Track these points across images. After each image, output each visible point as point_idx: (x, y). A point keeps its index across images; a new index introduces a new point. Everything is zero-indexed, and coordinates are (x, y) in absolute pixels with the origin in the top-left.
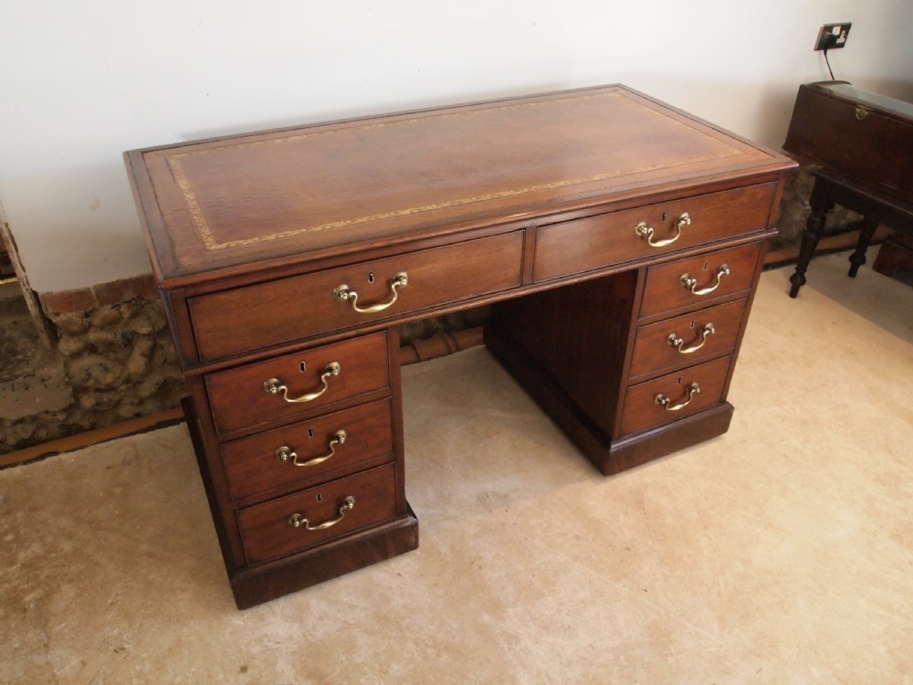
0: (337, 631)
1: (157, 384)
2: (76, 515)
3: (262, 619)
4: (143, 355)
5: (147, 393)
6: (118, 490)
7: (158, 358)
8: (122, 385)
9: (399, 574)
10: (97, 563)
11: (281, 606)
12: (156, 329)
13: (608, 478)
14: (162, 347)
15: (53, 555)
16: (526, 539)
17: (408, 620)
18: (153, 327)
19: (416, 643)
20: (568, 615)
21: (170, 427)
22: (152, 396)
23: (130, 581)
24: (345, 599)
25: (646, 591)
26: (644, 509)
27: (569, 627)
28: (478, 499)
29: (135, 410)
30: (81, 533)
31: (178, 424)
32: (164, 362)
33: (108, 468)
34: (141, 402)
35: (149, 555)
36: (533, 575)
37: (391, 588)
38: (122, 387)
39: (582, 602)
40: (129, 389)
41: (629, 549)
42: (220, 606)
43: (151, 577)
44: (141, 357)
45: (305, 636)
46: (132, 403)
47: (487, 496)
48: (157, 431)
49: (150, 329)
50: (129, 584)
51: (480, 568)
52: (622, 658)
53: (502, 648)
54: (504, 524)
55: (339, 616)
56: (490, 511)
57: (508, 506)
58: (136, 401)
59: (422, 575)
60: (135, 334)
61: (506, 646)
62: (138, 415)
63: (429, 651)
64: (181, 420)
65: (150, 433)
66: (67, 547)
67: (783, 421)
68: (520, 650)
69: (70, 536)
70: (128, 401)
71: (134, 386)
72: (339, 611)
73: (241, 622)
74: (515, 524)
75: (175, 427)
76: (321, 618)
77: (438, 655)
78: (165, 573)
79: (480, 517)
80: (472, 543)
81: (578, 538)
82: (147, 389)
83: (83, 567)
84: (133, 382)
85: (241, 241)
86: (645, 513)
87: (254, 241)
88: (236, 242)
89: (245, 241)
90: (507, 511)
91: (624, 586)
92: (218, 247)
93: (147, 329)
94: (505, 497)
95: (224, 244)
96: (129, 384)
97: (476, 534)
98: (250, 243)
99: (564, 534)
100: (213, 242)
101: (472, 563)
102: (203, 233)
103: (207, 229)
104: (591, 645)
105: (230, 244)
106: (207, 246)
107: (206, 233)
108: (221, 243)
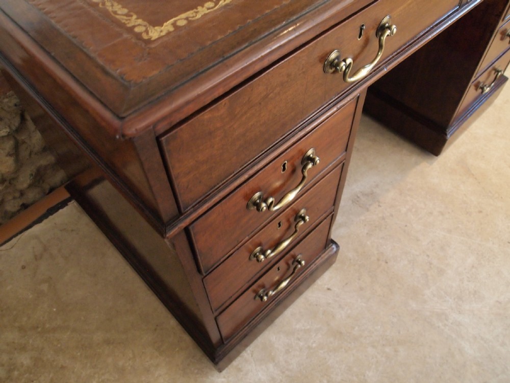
0: (307, 358)
1: (32, 175)
2: (17, 324)
3: (239, 370)
4: (9, 155)
5: (25, 185)
6: (45, 287)
7: (24, 153)
9: (329, 289)
10: (63, 367)
11: (249, 352)
12: (14, 128)
13: (436, 157)
14: (24, 142)
15: (16, 373)
16: (406, 226)
17: (357, 328)
18: (9, 127)
19: (373, 346)
20: (469, 281)
21: (61, 211)
22: (30, 186)
23: (103, 374)
24: (298, 327)
26: (473, 175)
27: (475, 292)
28: (353, 202)
29: (20, 202)
30: (31, 341)
31: (66, 205)
32: (30, 154)
33: (23, 267)
34: (22, 193)
35: (108, 342)
36: (428, 256)
37: (329, 304)
39: (473, 267)
40: (7, 188)
41: (480, 212)
42: (196, 371)
43: (121, 363)
44: (7, 158)
45: (283, 373)
46: (14, 198)
47: (358, 197)
48: (51, 217)
49: (8, 130)
50: (103, 377)
51: (387, 263)
53: (439, 327)
54: (383, 218)
55: (301, 344)
56: (368, 210)
57: (379, 202)
58: (17, 195)
59: (347, 284)
61: (440, 324)
62: (25, 206)
63: (387, 350)
64: (69, 200)
65: (45, 221)
66: (25, 360)
68: (452, 324)
69: (23, 348)
70: (10, 198)
71: (10, 183)
72: (299, 339)
73: (223, 380)
74: (392, 215)
75: (65, 209)
76: (287, 352)
77: (396, 351)
78: (131, 355)
79: (363, 218)
80: (368, 243)
81: (442, 214)
82: (24, 181)
83: (51, 376)
85: (190, 14)
86: (476, 178)
87: (208, 9)
88: (183, 16)
89: (197, 12)
90: (379, 206)
91: (493, 243)
92: (161, 31)
93: (4, 130)
94: (372, 194)
95: (165, 24)
96: (6, 183)
97: (367, 234)
98: (205, 15)
99: (431, 213)
100: (145, 26)
101: (378, 260)
102: (115, 13)
103: (115, 4)
104: (497, 301)
105: (175, 21)
106: (140, 34)
107: (119, 12)
108: (158, 23)
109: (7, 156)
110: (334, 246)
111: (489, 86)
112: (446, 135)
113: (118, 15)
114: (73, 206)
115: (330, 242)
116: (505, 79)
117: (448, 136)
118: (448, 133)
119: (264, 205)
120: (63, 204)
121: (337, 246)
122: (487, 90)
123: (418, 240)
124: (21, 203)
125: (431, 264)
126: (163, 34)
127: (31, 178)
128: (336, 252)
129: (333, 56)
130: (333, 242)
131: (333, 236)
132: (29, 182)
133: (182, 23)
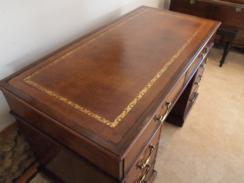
1: (18, 165)
5: (15, 170)
8: (4, 173)
12: (13, 146)
13: (181, 128)
14: (15, 151)
16: (178, 158)
20: (206, 175)
21: (33, 179)
25: (216, 156)
27: (209, 179)
31: (35, 176)
36: (189, 168)
38: (5, 174)
39: (206, 169)
41: (202, 146)
49: (11, 148)
51: (175, 174)
52: (227, 180)
54: (169, 156)
56: (162, 154)
57: (165, 150)
58: (11, 175)
60: (5, 153)
64: (36, 173)
67: (203, 91)
70: (8, 177)
74: (171, 154)
75: (35, 178)
80: (166, 168)
81: (189, 150)
82: (15, 168)
84: (8, 170)
85: (120, 116)
86: (197, 133)
87: (125, 114)
88: (119, 117)
89: (122, 115)
90: (166, 151)
91: (210, 158)
92: (115, 124)
93: (10, 148)
94: (162, 147)
95: (115, 121)
96: (7, 171)
97: (164, 164)
98: (125, 116)
99: (185, 150)
100: (109, 122)
101: (171, 174)
102: (97, 118)
103: (96, 115)
104: (218, 181)
105: (117, 119)
106: (109, 125)
107: (99, 118)
108: (113, 121)
109: (9, 159)
110: (155, 173)
111: (193, 99)
112: (183, 119)
113: (98, 119)
114: (38, 176)
115: (154, 171)
116: (198, 94)
117: (184, 120)
118: (184, 119)
119: (142, 167)
120: (34, 176)
121: (156, 172)
122: (193, 100)
123: (183, 162)
124: (12, 179)
125: (191, 171)
126: (116, 125)
127: (18, 166)
128: (156, 174)
129: (157, 117)
130: (155, 171)
131: (155, 169)
132: (17, 168)
133: (119, 120)
